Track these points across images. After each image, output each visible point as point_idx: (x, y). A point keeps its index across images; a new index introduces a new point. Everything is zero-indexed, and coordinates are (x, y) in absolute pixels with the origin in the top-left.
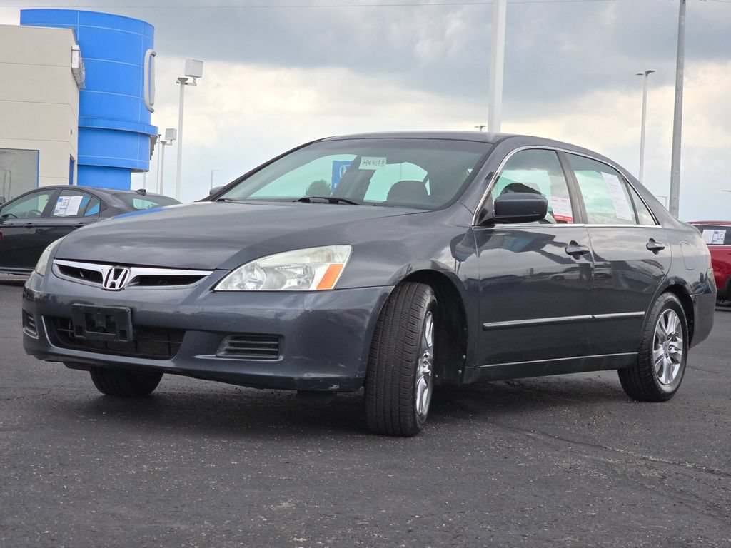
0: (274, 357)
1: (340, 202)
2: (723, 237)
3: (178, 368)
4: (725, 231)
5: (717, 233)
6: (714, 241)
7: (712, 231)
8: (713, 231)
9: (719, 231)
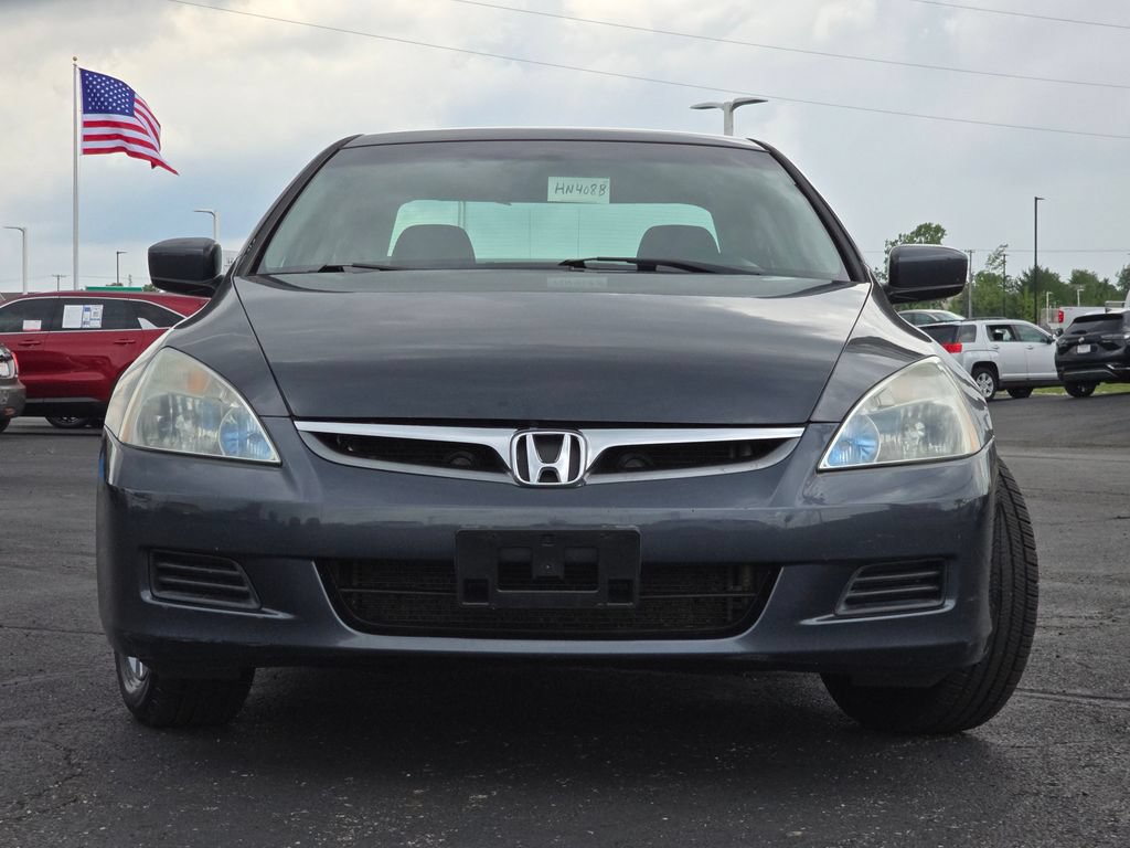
0: (935, 603)
1: (658, 267)
2: (100, 316)
3: (761, 653)
4: (102, 307)
5: (88, 310)
6: (84, 323)
7: (80, 307)
8: (82, 306)
9: (91, 306)
